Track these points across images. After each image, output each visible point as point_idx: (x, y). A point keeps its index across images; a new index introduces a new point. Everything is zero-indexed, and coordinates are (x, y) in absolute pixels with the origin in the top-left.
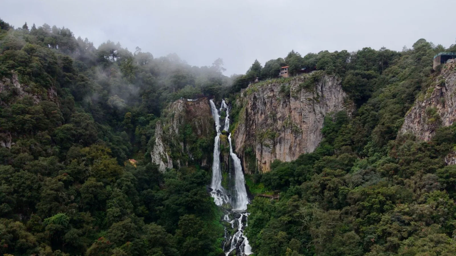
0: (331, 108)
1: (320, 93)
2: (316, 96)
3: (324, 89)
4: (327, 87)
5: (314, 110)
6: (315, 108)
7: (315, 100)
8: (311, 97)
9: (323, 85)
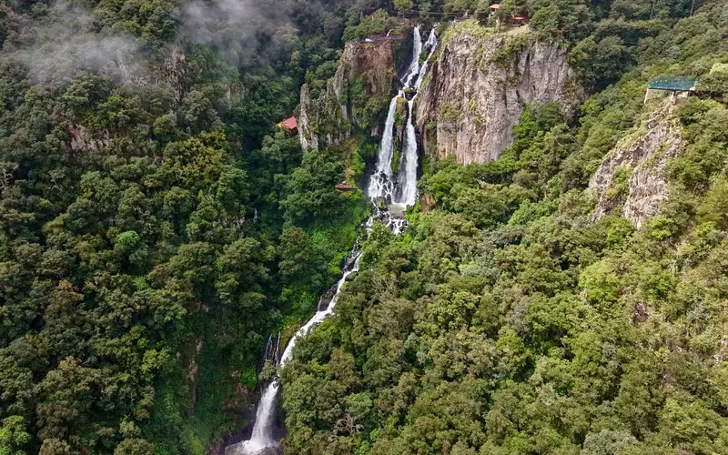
0: (541, 94)
1: (522, 70)
2: (512, 75)
3: (531, 63)
4: (535, 60)
5: (505, 98)
6: (508, 94)
7: (510, 81)
8: (503, 78)
9: (530, 57)
